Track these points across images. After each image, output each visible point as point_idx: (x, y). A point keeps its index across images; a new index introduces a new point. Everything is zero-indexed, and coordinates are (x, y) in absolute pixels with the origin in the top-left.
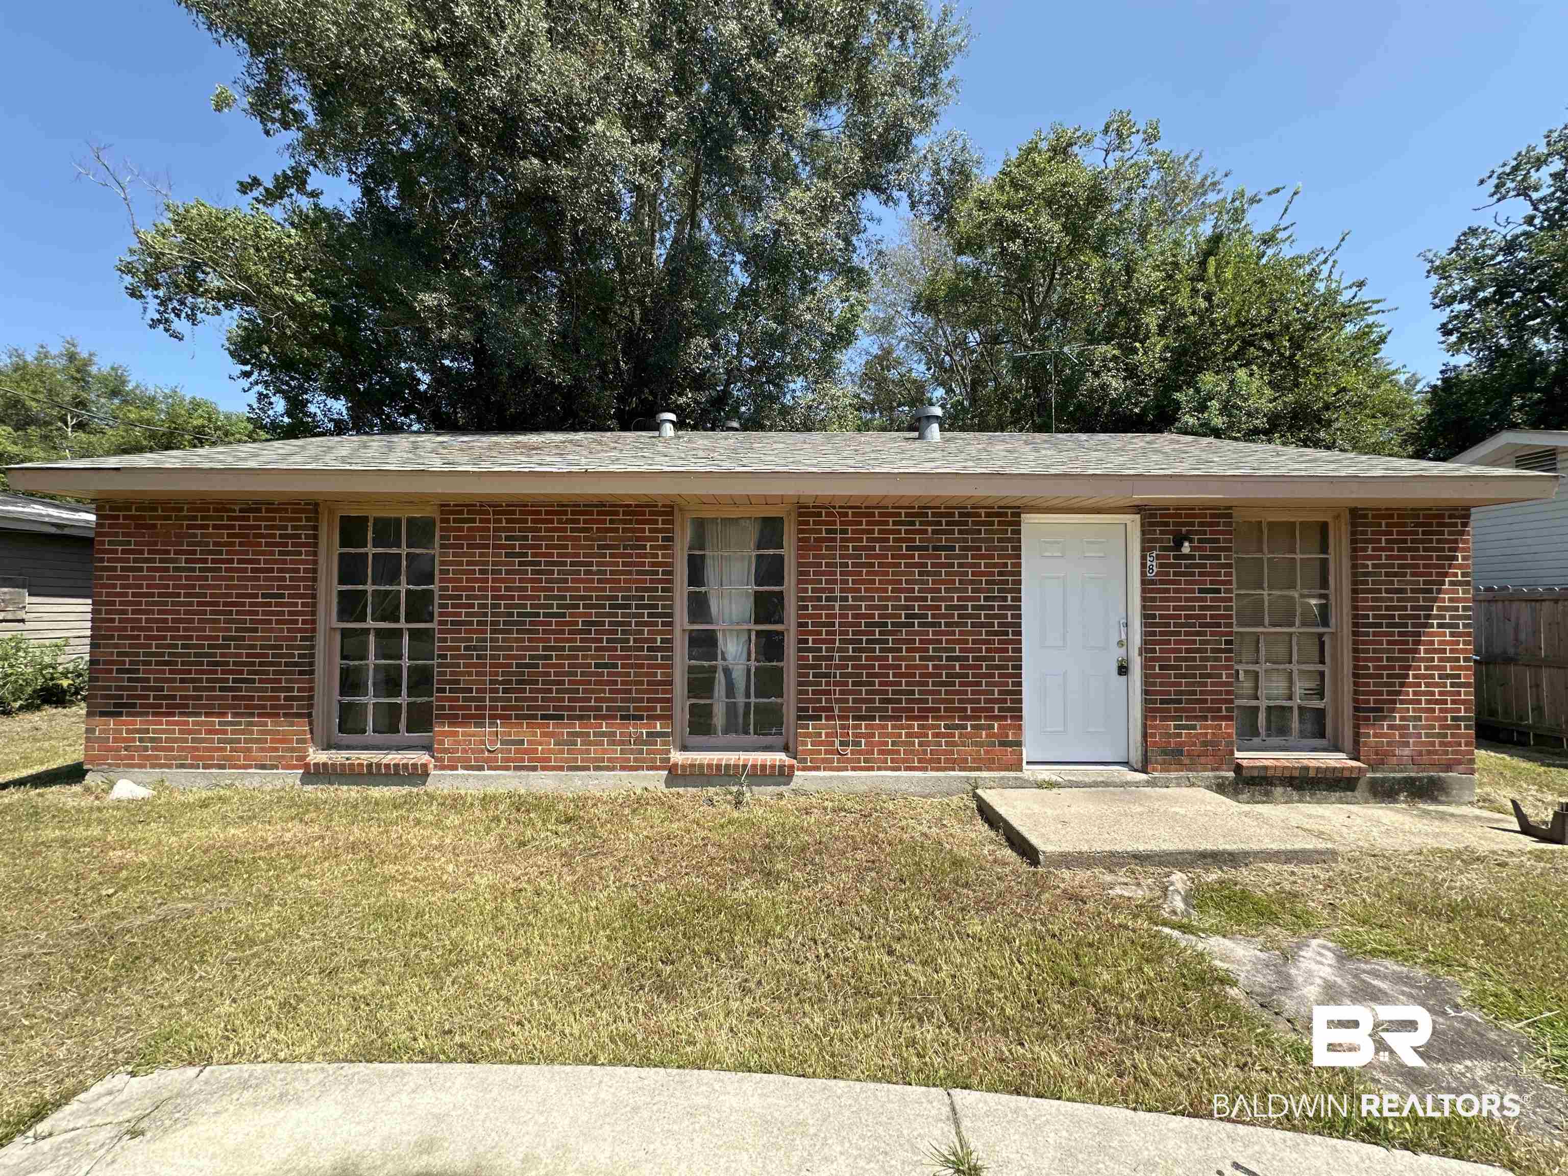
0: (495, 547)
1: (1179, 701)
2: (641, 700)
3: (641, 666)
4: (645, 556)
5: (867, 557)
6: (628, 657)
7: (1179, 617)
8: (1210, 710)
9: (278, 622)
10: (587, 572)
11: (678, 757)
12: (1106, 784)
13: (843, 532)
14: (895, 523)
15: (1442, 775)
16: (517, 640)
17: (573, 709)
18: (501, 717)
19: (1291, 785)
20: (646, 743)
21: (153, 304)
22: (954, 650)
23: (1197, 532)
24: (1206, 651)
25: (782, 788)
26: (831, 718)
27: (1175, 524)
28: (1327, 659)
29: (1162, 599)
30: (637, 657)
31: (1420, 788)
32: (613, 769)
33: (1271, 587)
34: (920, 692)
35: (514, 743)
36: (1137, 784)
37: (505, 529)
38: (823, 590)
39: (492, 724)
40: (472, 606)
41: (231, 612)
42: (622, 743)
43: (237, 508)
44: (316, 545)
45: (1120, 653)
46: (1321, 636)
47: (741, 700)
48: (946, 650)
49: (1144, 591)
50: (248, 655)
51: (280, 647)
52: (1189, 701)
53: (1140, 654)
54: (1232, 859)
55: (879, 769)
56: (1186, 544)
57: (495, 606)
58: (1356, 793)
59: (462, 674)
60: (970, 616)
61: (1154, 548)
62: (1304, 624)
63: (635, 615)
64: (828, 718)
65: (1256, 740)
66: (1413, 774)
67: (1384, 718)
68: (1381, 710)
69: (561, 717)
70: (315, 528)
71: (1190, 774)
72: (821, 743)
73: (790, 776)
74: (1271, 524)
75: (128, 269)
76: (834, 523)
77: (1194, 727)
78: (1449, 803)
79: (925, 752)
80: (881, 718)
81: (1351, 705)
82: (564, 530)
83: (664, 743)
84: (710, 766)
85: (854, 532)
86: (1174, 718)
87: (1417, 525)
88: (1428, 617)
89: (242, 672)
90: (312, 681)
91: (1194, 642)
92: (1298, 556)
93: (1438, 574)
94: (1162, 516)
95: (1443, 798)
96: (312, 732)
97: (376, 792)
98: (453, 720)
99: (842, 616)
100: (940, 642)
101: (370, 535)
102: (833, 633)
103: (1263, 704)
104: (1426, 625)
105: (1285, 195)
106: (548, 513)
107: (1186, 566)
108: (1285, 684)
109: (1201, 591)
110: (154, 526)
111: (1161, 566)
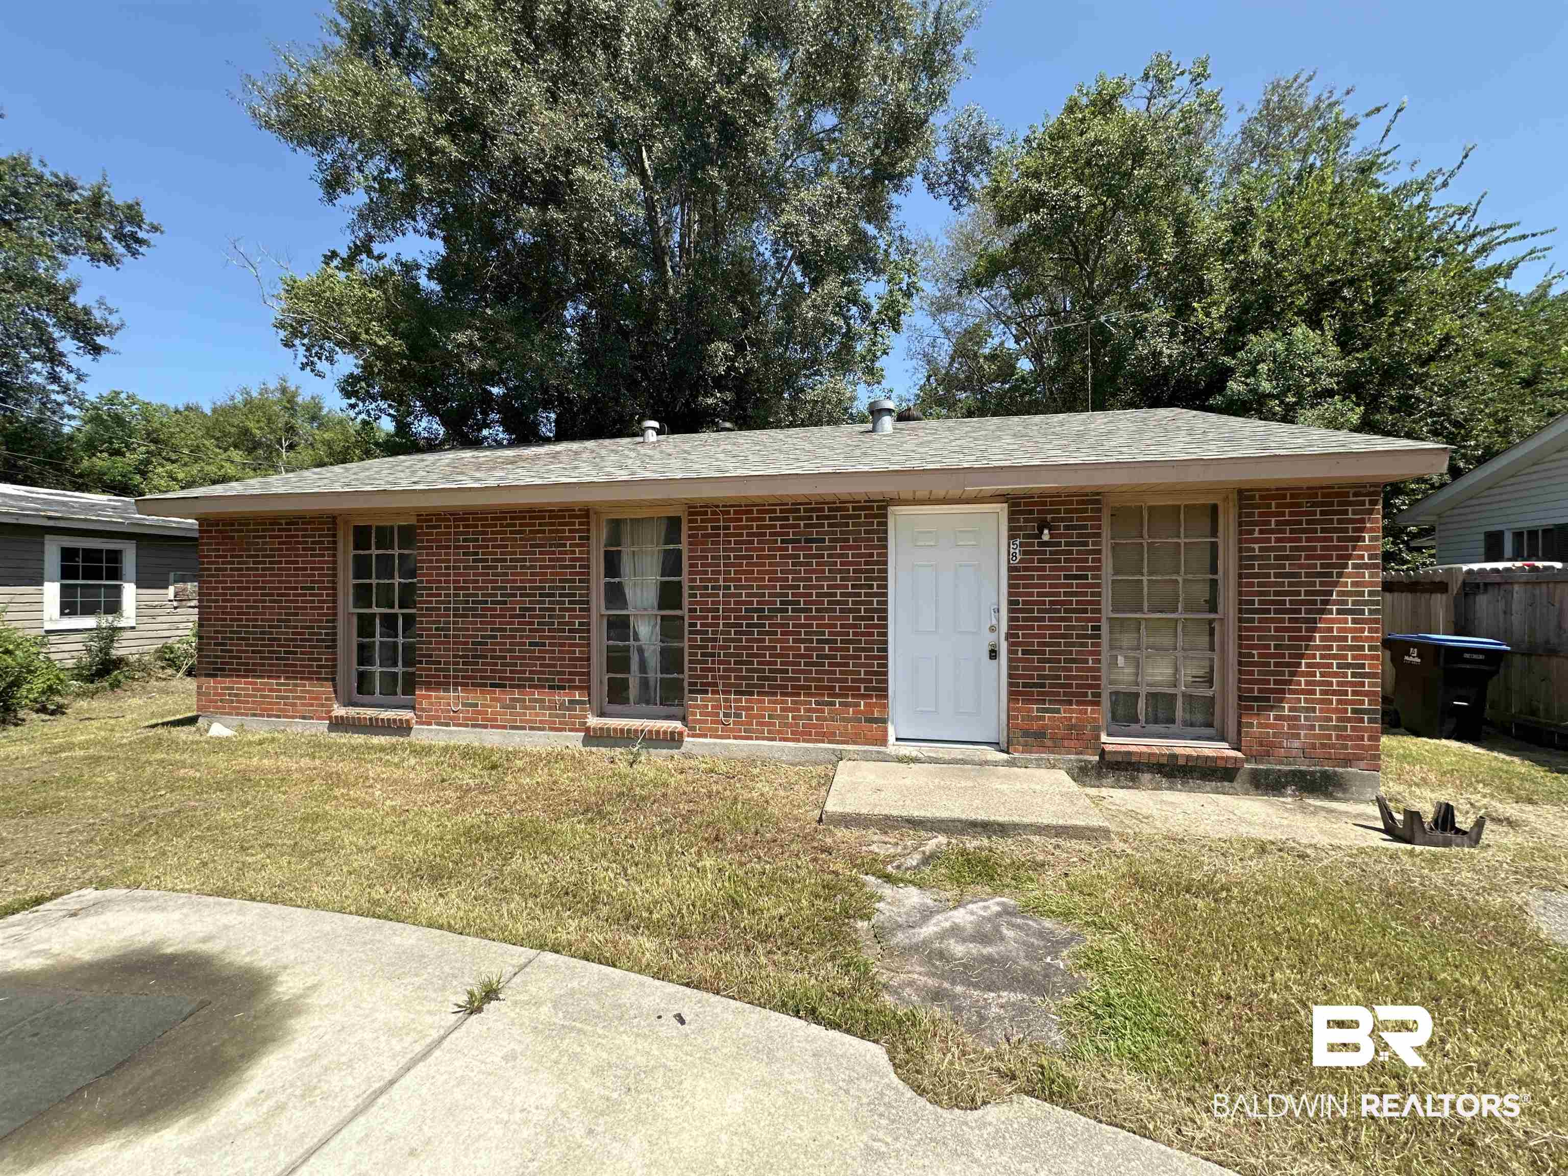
0: (456, 547)
1: (1043, 685)
2: (564, 673)
3: (564, 645)
4: (566, 553)
5: (747, 550)
6: (554, 638)
7: (1044, 603)
8: (1074, 694)
9: (311, 608)
10: (522, 567)
11: (593, 721)
12: (964, 762)
13: (727, 528)
14: (771, 519)
15: (1340, 770)
16: (472, 623)
17: (513, 679)
18: (462, 685)
19: (1160, 772)
20: (568, 709)
21: (301, 350)
22: (823, 634)
23: (1062, 520)
24: (1071, 636)
25: (675, 752)
26: (715, 692)
27: (1039, 512)
28: (1217, 646)
29: (1025, 586)
30: (560, 638)
31: (1313, 782)
32: (543, 729)
33: (1150, 573)
34: (793, 671)
35: (471, 705)
36: (996, 764)
37: (462, 533)
38: (709, 580)
39: (455, 690)
40: (440, 595)
41: (281, 601)
42: (550, 708)
44: (335, 549)
45: (991, 638)
46: (1211, 622)
47: (651, 675)
48: (816, 633)
49: (1010, 578)
50: (293, 633)
51: (313, 627)
52: (1052, 686)
53: (1007, 639)
54: (1002, 829)
55: (757, 738)
56: (1046, 531)
57: (456, 595)
58: (1235, 784)
59: (434, 649)
60: (838, 603)
61: (1018, 536)
62: (1186, 610)
63: (559, 603)
64: (713, 692)
65: (1134, 726)
66: (1303, 768)
67: (1272, 708)
68: (1268, 699)
69: (504, 686)
70: (334, 536)
71: (1052, 756)
72: (708, 714)
73: (681, 741)
74: (1151, 509)
75: (281, 325)
76: (718, 520)
77: (1058, 711)
78: (1346, 800)
79: (797, 725)
80: (759, 694)
81: (1236, 693)
82: (505, 533)
83: (582, 710)
84: (615, 730)
85: (735, 528)
86: (1037, 702)
87: (1314, 505)
88: (1326, 602)
89: (289, 646)
90: (335, 653)
91: (1059, 627)
92: (1182, 541)
93: (1339, 557)
94: (1026, 504)
95: (1340, 795)
96: (335, 692)
97: (376, 740)
98: (428, 686)
99: (725, 603)
100: (811, 626)
101: (373, 540)
102: (717, 618)
103: (1143, 691)
104: (1323, 611)
105: (1387, 114)
106: (493, 519)
107: (1051, 553)
108: (1170, 671)
109: (1066, 577)
111: (1025, 553)
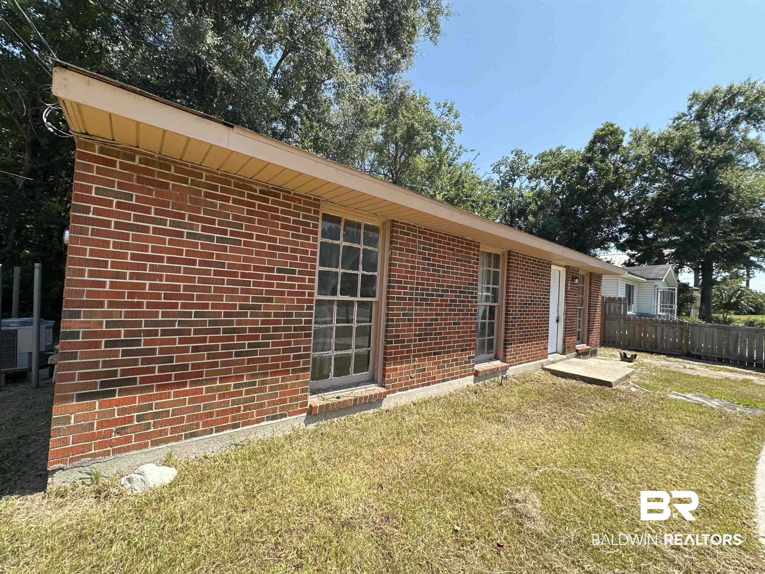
2: (467, 341)
3: (468, 323)
4: (471, 267)
5: (524, 276)
6: (464, 319)
8: (573, 333)
9: (290, 294)
10: (452, 273)
14: (530, 263)
16: (425, 310)
17: (445, 348)
18: (417, 356)
19: (583, 355)
20: (467, 363)
23: (575, 276)
27: (572, 273)
30: (467, 319)
32: (457, 378)
34: (532, 331)
37: (422, 243)
39: (413, 361)
40: (406, 288)
41: (248, 283)
42: (460, 364)
43: (258, 189)
44: (317, 234)
45: (557, 315)
49: (566, 294)
50: (263, 322)
51: (290, 315)
53: (564, 315)
55: (524, 363)
58: (589, 355)
59: (401, 331)
63: (467, 297)
64: (514, 344)
65: (579, 341)
67: (591, 332)
69: (440, 353)
70: (319, 220)
71: (571, 354)
72: (512, 355)
76: (518, 260)
77: (572, 339)
79: (532, 354)
80: (524, 342)
82: (445, 248)
83: (473, 362)
84: (489, 370)
89: (257, 338)
94: (568, 268)
98: (395, 361)
99: (518, 300)
101: (342, 232)
102: (516, 307)
106: (439, 237)
107: (573, 287)
109: (574, 295)
110: (166, 185)
111: (570, 286)
